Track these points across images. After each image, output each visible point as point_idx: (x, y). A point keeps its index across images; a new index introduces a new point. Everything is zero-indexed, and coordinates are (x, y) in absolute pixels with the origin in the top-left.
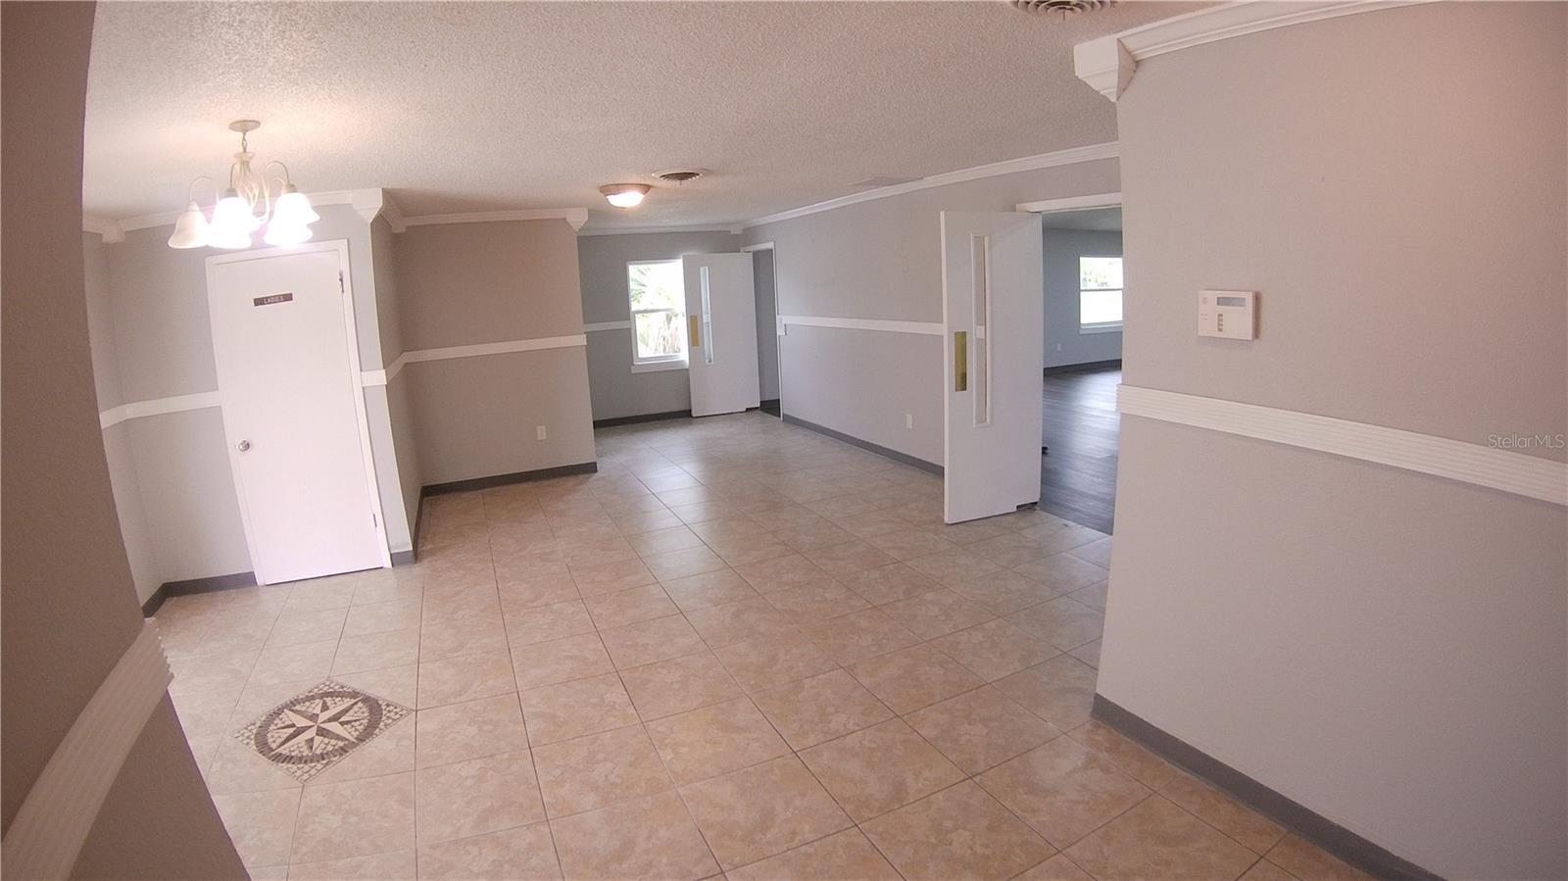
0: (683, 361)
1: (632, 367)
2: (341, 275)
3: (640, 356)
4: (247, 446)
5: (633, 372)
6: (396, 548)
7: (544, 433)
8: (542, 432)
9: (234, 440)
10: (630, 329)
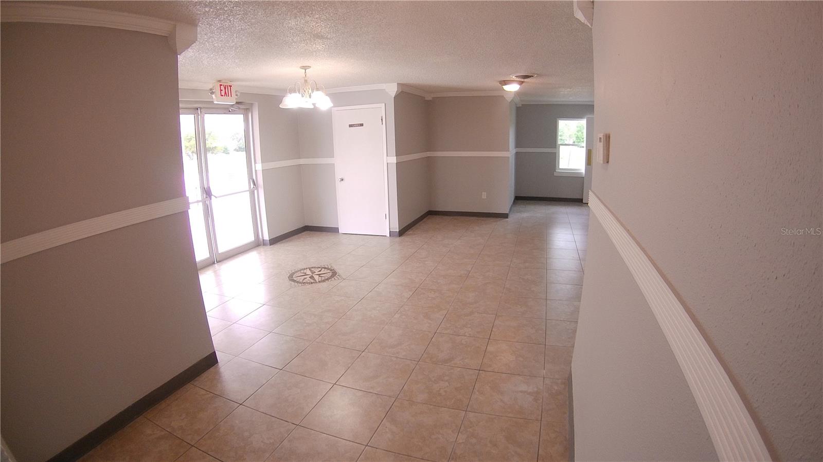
0: (582, 173)
1: (555, 173)
2: (382, 117)
3: (560, 167)
4: (343, 180)
5: (555, 175)
6: (392, 229)
7: (485, 195)
8: (484, 195)
9: (338, 177)
10: (556, 153)
